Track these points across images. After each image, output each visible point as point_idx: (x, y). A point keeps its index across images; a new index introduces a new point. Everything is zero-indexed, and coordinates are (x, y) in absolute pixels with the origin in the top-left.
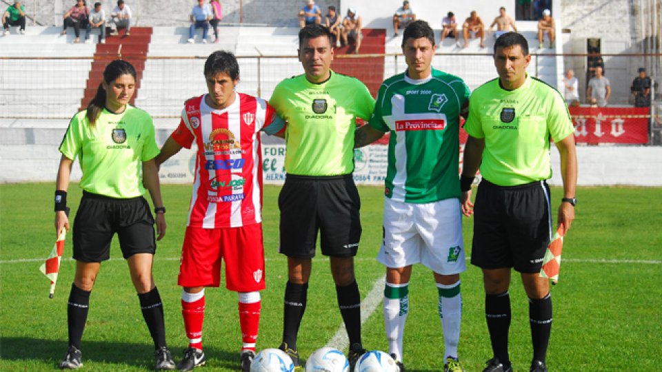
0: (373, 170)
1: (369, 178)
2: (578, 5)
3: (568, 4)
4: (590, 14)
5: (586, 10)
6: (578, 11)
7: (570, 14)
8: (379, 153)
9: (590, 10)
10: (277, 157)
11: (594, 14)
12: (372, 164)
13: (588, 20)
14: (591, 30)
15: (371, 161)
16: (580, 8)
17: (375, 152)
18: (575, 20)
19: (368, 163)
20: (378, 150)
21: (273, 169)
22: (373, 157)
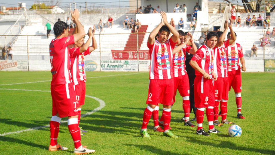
0: (132, 67)
1: (130, 69)
2: (215, 16)
3: (212, 16)
4: (218, 19)
5: (217, 17)
6: (215, 18)
7: (212, 19)
8: (133, 62)
9: (218, 17)
10: (105, 63)
11: (220, 19)
12: (131, 65)
13: (218, 21)
14: (219, 24)
15: (131, 64)
16: (215, 17)
17: (132, 62)
18: (214, 21)
19: (130, 65)
20: (133, 61)
21: (104, 67)
22: (131, 63)
